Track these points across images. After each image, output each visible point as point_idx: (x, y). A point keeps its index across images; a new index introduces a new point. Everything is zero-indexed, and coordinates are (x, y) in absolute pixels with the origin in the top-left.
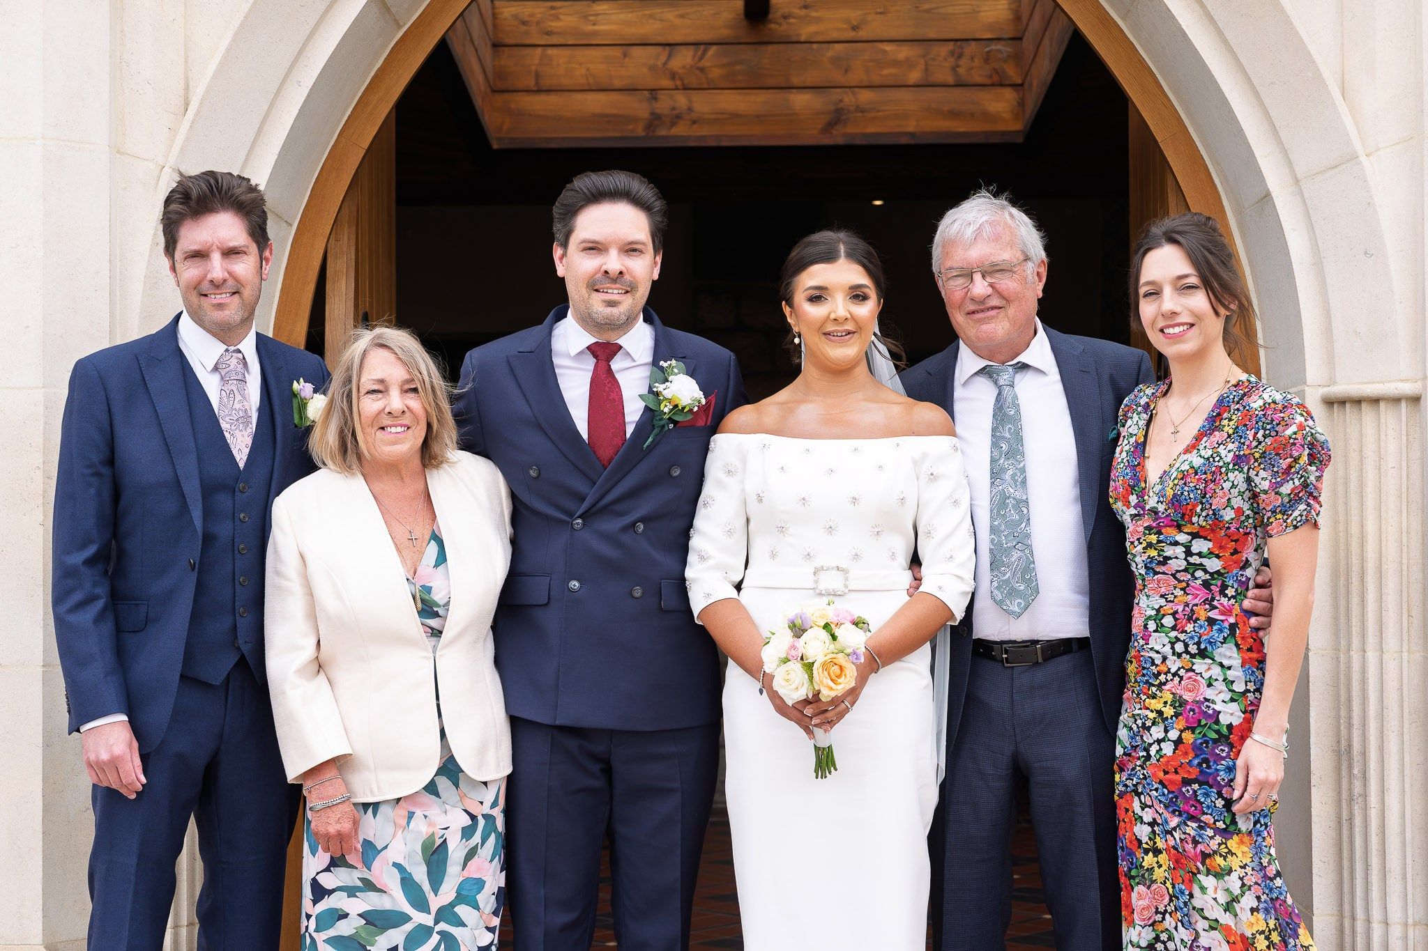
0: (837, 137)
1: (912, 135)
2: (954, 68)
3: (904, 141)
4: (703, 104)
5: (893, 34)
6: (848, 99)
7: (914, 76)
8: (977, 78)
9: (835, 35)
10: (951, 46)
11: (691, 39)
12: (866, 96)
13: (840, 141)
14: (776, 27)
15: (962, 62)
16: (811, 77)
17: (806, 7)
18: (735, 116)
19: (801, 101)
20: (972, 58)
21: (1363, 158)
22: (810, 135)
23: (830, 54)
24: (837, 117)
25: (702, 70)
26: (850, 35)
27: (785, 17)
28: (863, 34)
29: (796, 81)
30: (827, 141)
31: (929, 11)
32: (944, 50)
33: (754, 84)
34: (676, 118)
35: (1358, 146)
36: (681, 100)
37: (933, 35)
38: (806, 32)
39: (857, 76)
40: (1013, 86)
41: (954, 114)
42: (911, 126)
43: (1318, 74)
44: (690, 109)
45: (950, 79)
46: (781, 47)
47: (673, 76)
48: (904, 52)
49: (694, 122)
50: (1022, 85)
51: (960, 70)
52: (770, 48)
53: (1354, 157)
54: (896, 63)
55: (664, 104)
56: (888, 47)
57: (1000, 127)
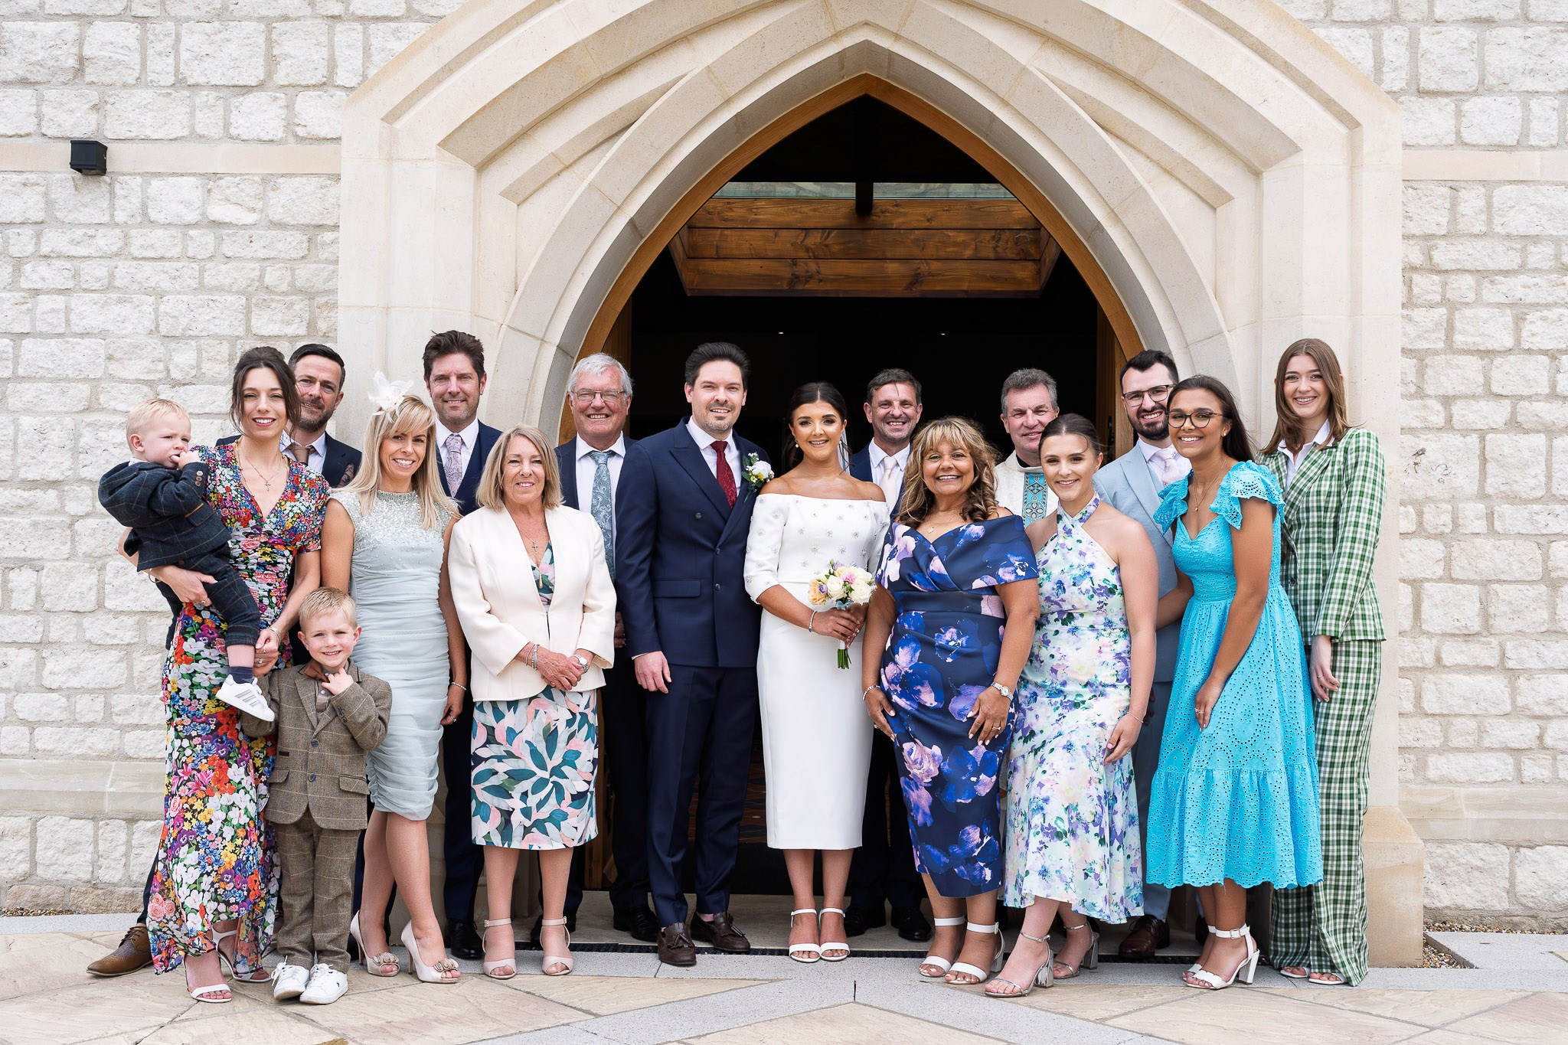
0: (916, 292)
1: (966, 292)
2: (995, 248)
3: (960, 296)
4: (828, 268)
5: (954, 225)
6: (924, 267)
7: (968, 253)
8: (1010, 255)
9: (915, 225)
10: (993, 233)
11: (819, 225)
12: (935, 266)
13: (918, 295)
14: (876, 219)
15: (1000, 244)
16: (900, 252)
17: (897, 205)
18: (848, 277)
19: (892, 267)
20: (1007, 241)
21: (1226, 334)
22: (898, 290)
23: (912, 237)
24: (916, 279)
25: (827, 246)
26: (926, 224)
27: (883, 212)
28: (934, 224)
29: (889, 254)
30: (909, 295)
31: (979, 209)
32: (988, 236)
33: (861, 255)
34: (809, 278)
35: (1223, 325)
36: (813, 266)
37: (981, 226)
38: (897, 222)
39: (930, 251)
40: (1034, 260)
41: (993, 279)
42: (965, 286)
43: (1200, 281)
44: (818, 272)
45: (992, 255)
46: (880, 232)
47: (807, 250)
48: (962, 237)
49: (821, 281)
50: (1039, 260)
51: (999, 250)
52: (872, 232)
53: (1221, 332)
54: (956, 244)
55: (801, 269)
56: (951, 233)
57: (1025, 288)
